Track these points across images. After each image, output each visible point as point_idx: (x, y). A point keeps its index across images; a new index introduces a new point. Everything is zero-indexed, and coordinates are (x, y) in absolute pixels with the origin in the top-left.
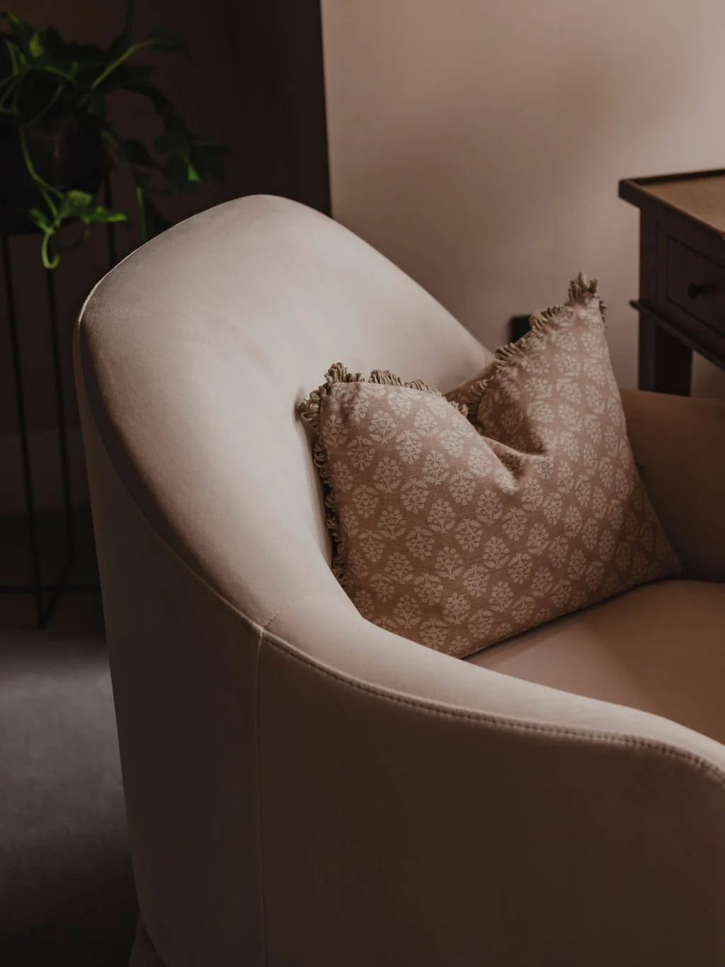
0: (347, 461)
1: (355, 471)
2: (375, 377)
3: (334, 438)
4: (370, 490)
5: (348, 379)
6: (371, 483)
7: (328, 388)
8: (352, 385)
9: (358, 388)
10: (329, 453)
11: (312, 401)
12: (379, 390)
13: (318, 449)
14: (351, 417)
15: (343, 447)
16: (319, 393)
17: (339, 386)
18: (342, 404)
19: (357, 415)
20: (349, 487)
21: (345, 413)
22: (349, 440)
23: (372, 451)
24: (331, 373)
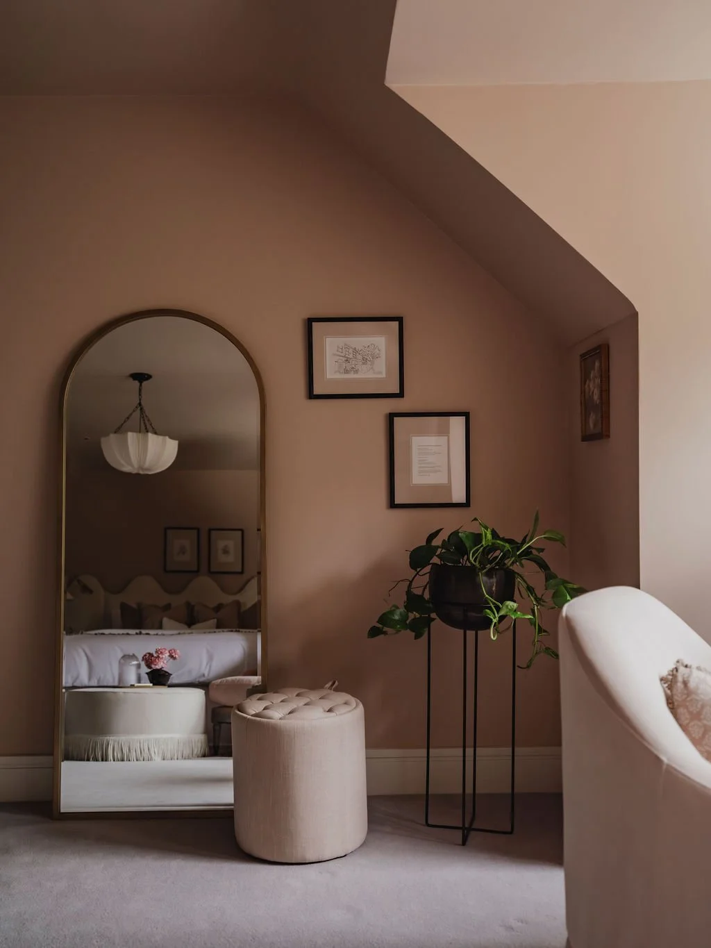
0: (687, 707)
1: (691, 713)
2: (699, 668)
3: (679, 695)
4: (699, 723)
5: (686, 666)
6: (700, 720)
7: (677, 669)
8: (688, 669)
9: (691, 671)
10: (676, 704)
11: (669, 675)
12: (702, 675)
13: (670, 701)
14: (689, 685)
15: (685, 700)
16: (672, 671)
17: (682, 669)
18: (684, 678)
19: (692, 685)
20: (687, 722)
21: (685, 683)
22: (688, 696)
23: (700, 703)
24: (678, 662)
